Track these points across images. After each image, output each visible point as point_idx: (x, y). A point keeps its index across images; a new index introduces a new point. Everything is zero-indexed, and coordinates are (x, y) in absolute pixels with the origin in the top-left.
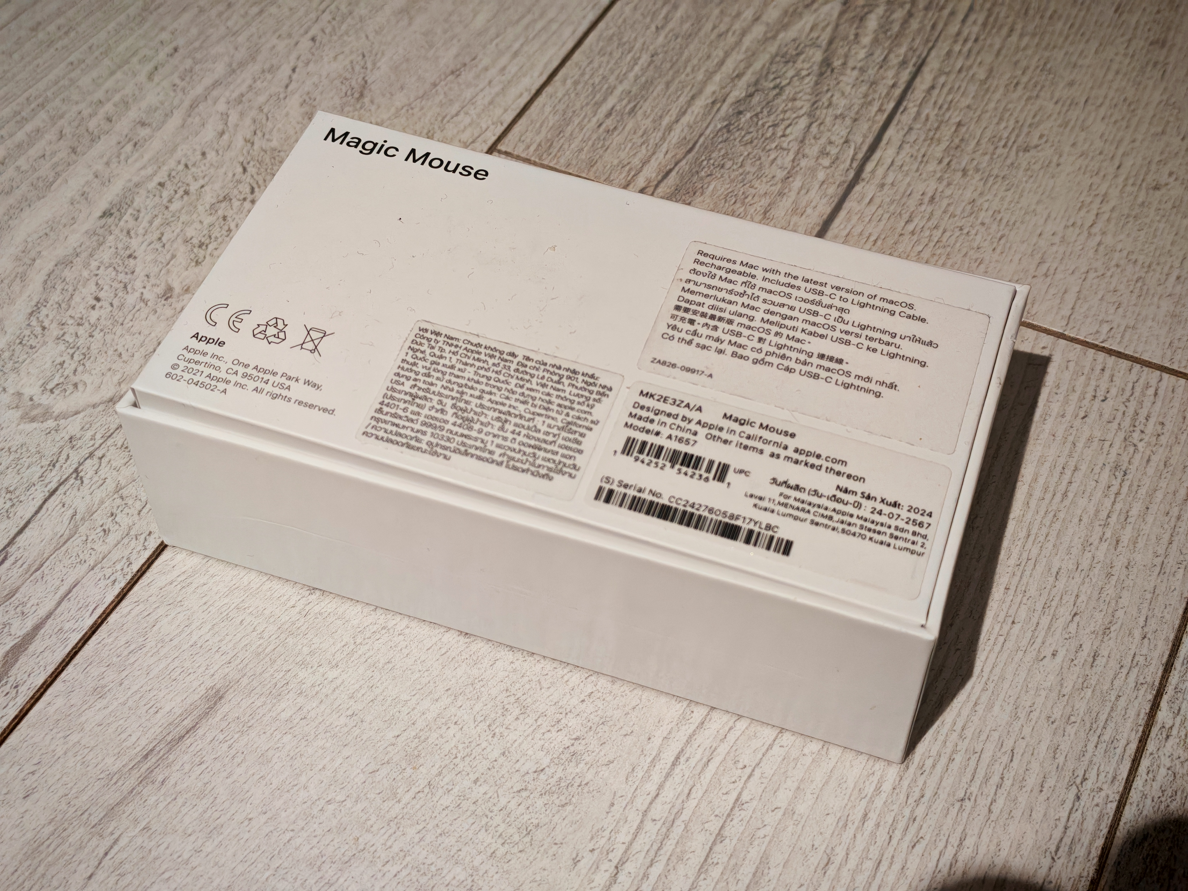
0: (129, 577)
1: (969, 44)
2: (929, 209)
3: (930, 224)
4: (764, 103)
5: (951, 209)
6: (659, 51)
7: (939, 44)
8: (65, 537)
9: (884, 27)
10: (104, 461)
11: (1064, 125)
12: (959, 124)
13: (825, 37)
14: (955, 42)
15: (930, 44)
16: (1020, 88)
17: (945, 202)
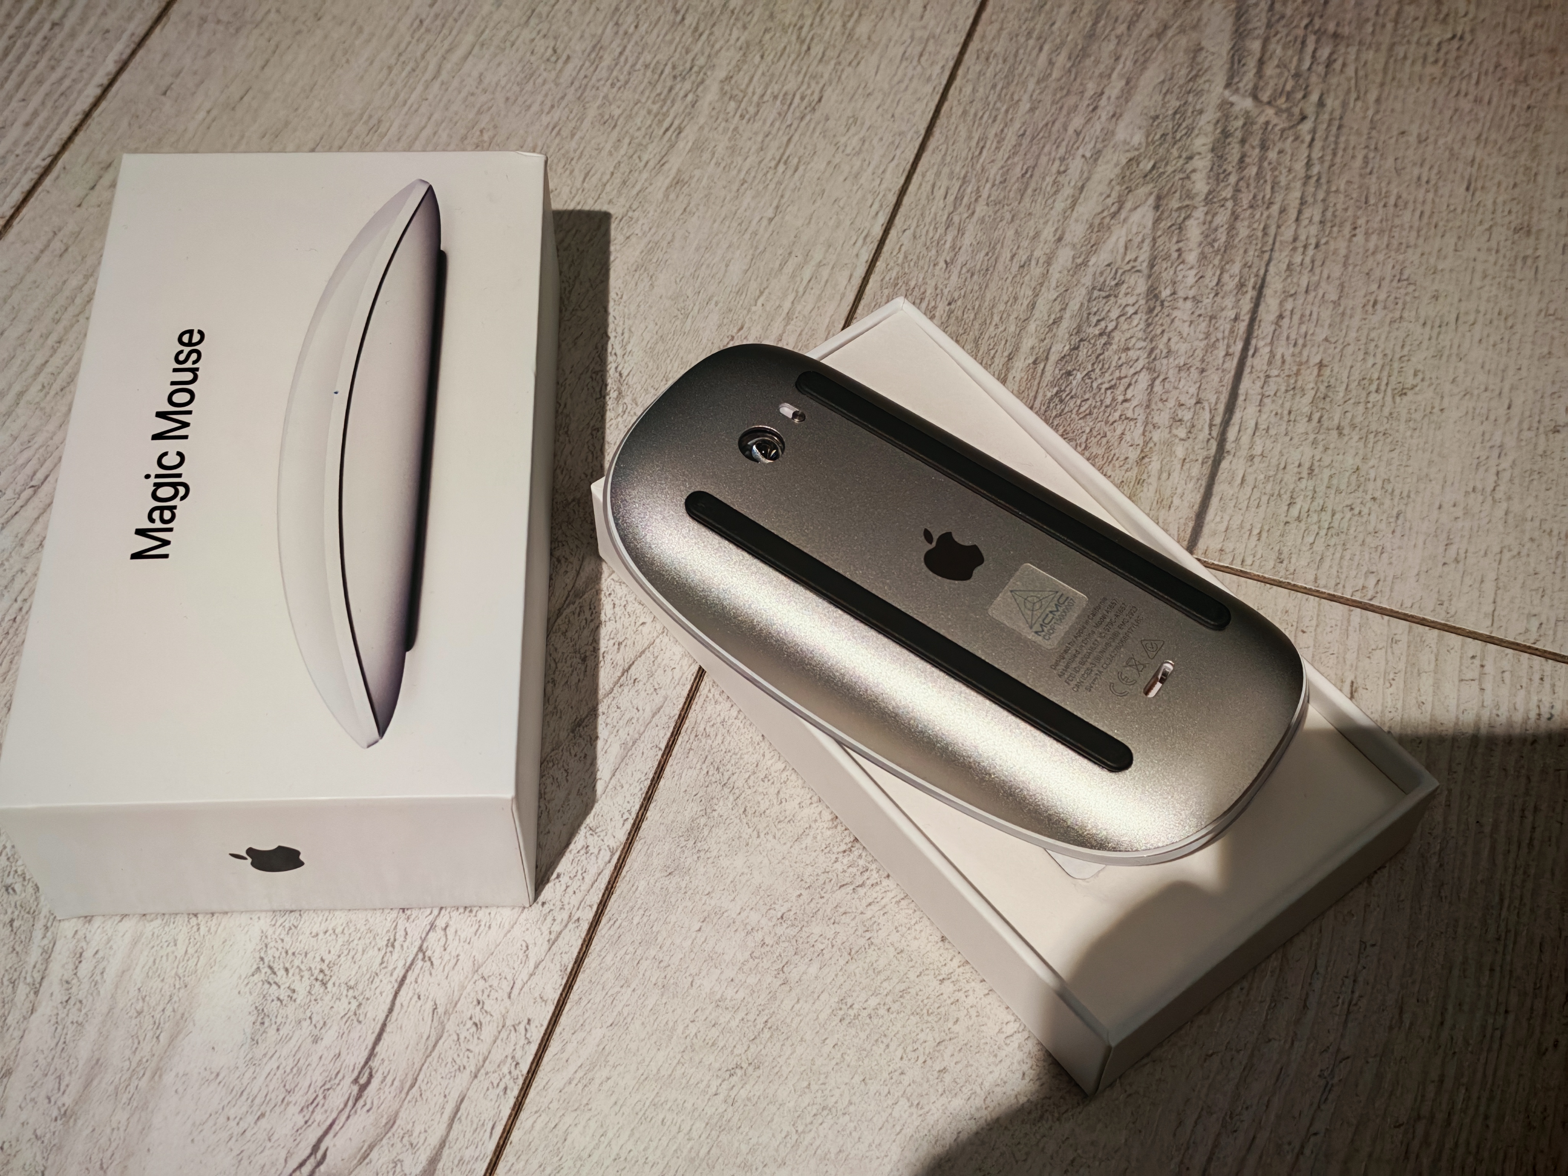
0: (520, 1081)
1: (1311, 252)
2: (1311, 484)
3: (1315, 503)
4: (1094, 357)
5: (1335, 482)
6: (956, 295)
7: (1276, 255)
8: (433, 1038)
9: (1208, 237)
10: (450, 931)
11: (1439, 355)
12: (1321, 365)
13: (1144, 255)
14: (1294, 249)
15: (1266, 256)
16: (1379, 306)
17: (1327, 473)
